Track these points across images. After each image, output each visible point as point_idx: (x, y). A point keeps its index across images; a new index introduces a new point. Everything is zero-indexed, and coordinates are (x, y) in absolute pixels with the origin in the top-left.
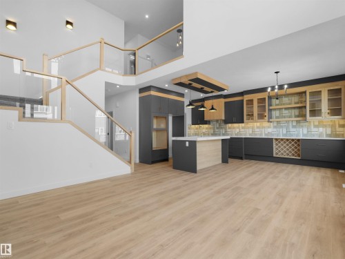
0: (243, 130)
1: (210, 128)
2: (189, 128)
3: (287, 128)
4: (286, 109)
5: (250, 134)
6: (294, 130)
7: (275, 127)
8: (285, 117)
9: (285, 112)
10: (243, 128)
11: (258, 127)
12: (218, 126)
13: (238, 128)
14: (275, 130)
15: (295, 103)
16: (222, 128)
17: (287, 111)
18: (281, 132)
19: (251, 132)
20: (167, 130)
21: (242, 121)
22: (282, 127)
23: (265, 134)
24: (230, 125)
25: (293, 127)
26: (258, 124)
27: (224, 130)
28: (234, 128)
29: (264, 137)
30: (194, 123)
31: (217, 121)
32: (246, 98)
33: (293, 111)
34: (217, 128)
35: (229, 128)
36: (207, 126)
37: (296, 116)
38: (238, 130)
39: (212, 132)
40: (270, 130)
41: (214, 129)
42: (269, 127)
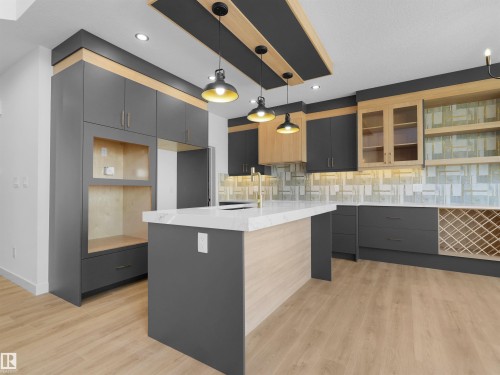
0: (350, 187)
1: (271, 184)
2: (222, 184)
3: (464, 181)
4: (461, 134)
5: (366, 198)
6: (484, 186)
7: (430, 180)
8: (456, 156)
9: (459, 145)
10: (349, 182)
11: (387, 181)
12: (288, 178)
13: (338, 182)
14: (432, 187)
15: (486, 120)
16: (298, 183)
17: (463, 142)
18: (448, 193)
19: (369, 192)
20: (151, 185)
21: (353, 166)
22: (450, 180)
23: (406, 198)
24: (317, 176)
25: (481, 179)
26: (388, 173)
27: (303, 188)
28: (328, 183)
29: (402, 203)
30: (233, 172)
31: (287, 166)
32: (364, 108)
33: (480, 140)
34: (288, 183)
35: (316, 183)
36: (263, 178)
37: (487, 153)
38: (337, 188)
39: (275, 193)
40: (418, 188)
41: (279, 184)
42: (416, 181)
